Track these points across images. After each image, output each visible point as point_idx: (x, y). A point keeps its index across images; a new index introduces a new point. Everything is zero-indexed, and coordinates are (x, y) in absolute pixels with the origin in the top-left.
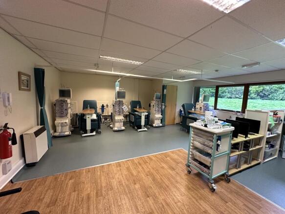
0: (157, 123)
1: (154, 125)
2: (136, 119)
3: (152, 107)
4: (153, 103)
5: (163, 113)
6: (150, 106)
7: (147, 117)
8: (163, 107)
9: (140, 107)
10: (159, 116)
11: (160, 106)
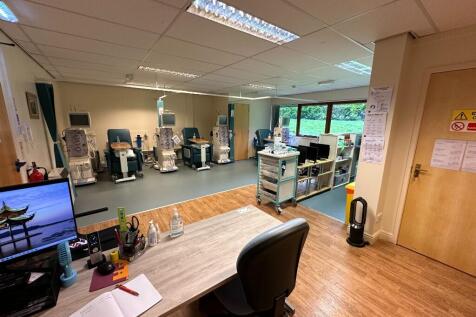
0: (223, 158)
1: (219, 161)
2: (193, 153)
3: (214, 136)
4: (216, 130)
5: (230, 143)
6: (212, 134)
7: (209, 151)
8: (231, 135)
9: (198, 137)
10: (225, 148)
11: (226, 135)
